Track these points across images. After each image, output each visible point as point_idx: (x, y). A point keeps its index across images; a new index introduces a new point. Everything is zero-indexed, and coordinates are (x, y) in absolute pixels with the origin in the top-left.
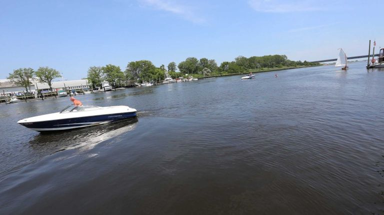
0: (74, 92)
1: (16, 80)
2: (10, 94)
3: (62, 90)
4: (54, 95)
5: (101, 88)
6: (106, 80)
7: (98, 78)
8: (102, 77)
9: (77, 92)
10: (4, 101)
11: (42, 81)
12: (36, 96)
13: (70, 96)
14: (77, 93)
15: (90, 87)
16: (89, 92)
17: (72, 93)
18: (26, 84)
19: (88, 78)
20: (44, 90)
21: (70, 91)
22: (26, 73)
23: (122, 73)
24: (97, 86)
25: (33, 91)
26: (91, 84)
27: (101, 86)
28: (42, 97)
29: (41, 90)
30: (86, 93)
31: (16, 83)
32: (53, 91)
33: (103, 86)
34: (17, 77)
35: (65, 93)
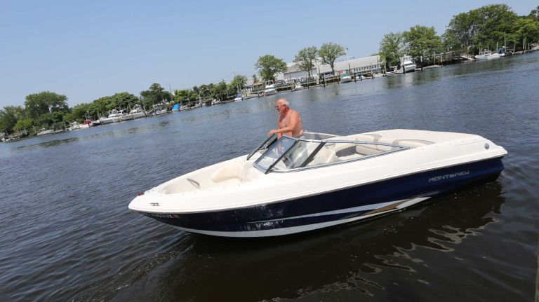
0: (360, 76)
1: (300, 63)
2: (295, 81)
3: (344, 73)
4: (336, 80)
5: (399, 68)
6: (408, 55)
7: (395, 51)
8: (401, 50)
9: (364, 75)
10: (290, 88)
11: (325, 62)
12: (318, 83)
13: (355, 81)
14: (363, 77)
15: (382, 66)
16: (380, 75)
17: (357, 77)
18: (309, 67)
19: (380, 54)
20: (326, 74)
21: (355, 74)
22: (310, 54)
23: (438, 38)
24: (393, 64)
25: (316, 76)
26: (384, 61)
27: (398, 64)
28: (323, 83)
29: (323, 74)
30: (375, 76)
31: (300, 67)
32: (336, 74)
33: (401, 65)
34: (301, 60)
35: (349, 77)
